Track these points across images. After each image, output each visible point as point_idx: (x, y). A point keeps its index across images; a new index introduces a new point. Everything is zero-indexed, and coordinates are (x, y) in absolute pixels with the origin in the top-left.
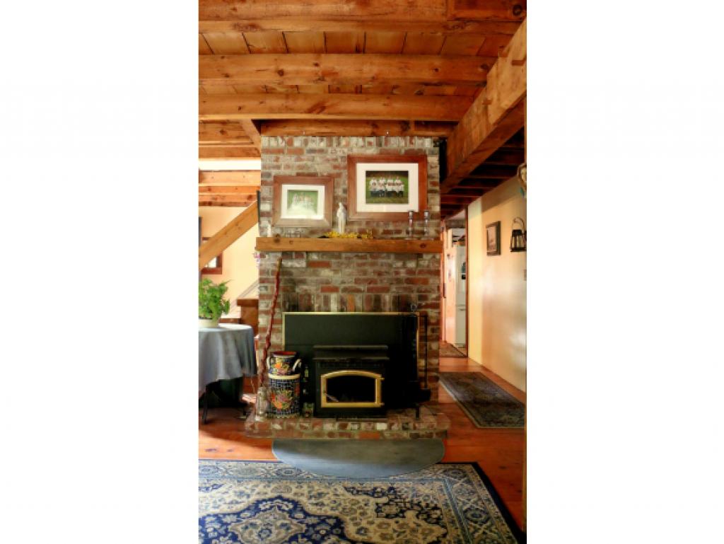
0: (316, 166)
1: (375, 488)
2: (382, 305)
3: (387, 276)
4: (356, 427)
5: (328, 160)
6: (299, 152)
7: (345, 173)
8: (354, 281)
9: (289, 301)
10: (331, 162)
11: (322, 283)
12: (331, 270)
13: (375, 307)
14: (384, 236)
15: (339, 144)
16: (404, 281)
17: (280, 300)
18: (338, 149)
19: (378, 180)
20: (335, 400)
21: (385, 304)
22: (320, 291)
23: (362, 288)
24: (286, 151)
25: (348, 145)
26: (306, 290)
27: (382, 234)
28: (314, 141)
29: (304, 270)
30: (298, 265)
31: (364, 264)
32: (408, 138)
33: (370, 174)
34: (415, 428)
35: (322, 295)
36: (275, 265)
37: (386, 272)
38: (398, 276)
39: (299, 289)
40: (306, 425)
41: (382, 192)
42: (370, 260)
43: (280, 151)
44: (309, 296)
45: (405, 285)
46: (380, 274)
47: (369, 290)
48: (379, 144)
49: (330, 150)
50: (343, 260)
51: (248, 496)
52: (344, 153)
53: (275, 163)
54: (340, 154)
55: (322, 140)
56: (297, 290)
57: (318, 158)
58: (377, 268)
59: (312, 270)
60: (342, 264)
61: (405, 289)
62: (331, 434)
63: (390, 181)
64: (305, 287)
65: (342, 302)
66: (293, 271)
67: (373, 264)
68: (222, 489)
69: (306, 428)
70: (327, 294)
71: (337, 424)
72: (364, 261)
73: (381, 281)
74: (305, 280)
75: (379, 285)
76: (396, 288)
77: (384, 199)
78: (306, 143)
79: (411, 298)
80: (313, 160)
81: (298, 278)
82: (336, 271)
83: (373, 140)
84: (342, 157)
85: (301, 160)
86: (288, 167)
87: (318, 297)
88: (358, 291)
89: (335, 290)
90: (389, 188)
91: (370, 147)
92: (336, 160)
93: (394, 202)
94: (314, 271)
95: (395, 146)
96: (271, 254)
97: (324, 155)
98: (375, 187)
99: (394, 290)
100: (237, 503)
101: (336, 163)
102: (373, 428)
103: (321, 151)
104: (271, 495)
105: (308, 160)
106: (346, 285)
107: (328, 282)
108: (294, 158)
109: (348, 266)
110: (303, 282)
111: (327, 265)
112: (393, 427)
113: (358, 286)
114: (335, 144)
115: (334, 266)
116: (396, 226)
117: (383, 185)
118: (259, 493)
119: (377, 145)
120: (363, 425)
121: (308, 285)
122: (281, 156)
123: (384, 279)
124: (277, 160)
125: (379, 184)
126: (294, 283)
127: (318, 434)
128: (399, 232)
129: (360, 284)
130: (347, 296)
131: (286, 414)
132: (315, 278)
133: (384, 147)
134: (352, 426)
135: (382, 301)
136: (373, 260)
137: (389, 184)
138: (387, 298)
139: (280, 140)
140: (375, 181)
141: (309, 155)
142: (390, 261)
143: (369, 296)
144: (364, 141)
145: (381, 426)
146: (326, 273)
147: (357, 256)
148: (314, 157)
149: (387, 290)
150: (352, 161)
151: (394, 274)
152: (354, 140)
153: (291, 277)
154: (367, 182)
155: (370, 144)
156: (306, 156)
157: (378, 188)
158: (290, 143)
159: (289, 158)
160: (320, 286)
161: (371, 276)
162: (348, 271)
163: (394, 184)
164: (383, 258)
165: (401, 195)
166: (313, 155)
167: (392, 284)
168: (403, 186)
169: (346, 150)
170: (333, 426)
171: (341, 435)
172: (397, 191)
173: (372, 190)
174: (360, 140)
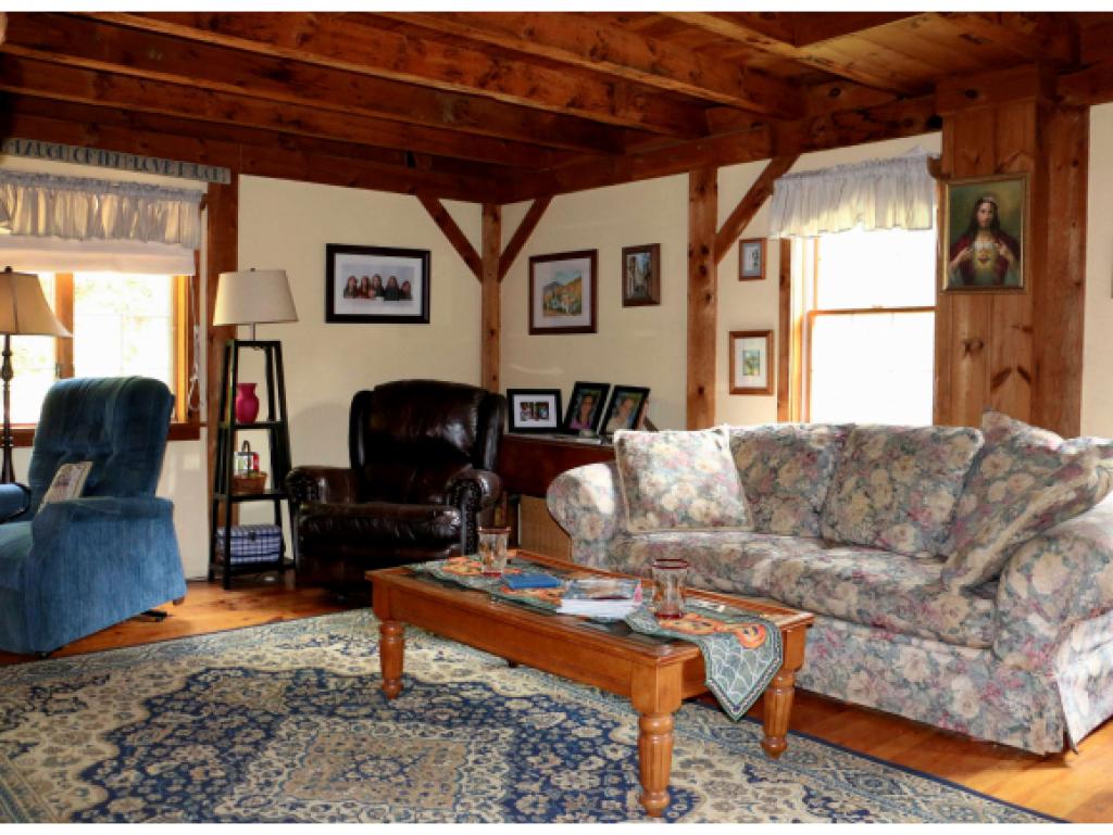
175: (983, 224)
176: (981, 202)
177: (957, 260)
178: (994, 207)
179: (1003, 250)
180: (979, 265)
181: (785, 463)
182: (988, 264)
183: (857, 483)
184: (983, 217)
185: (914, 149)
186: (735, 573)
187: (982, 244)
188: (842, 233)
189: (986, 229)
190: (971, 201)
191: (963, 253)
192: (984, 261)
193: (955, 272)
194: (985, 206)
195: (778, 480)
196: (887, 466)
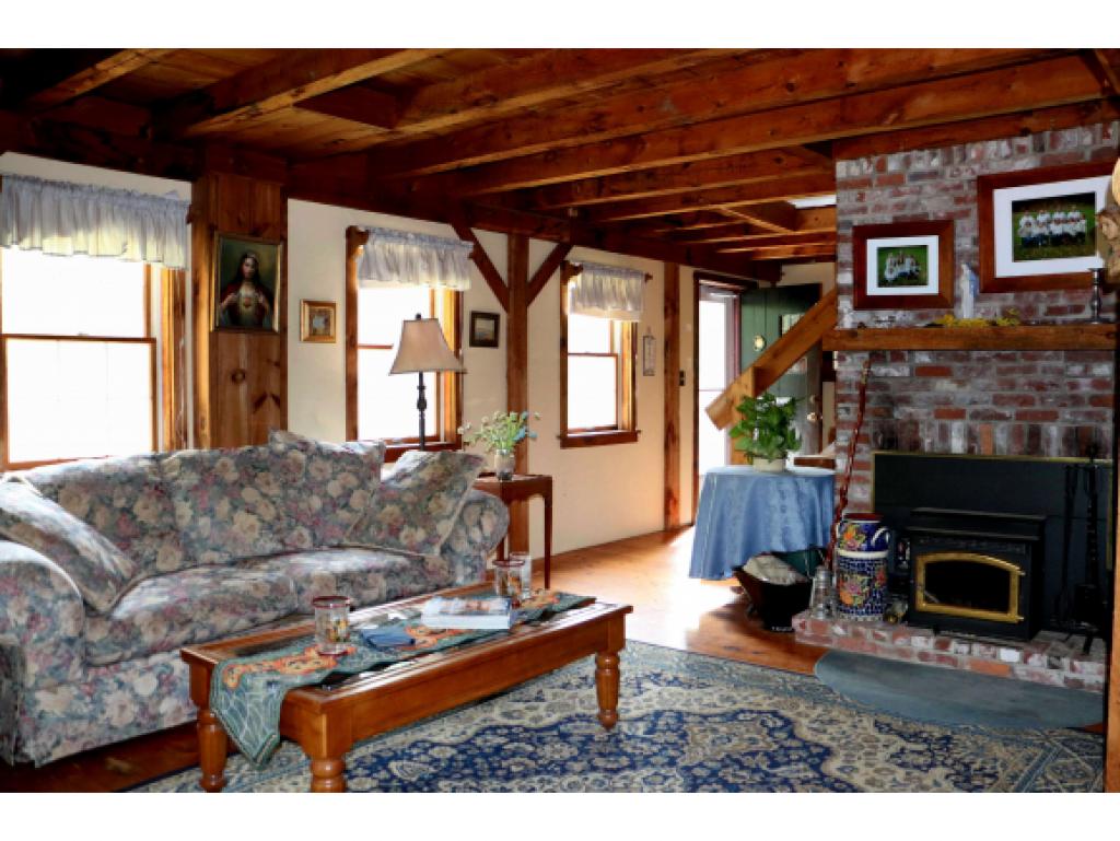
0: (924, 202)
1: (921, 732)
2: (1043, 443)
3: (1055, 392)
4: (964, 648)
5: (946, 190)
6: (895, 181)
7: (974, 208)
8: (991, 398)
9: (883, 432)
10: (952, 192)
11: (938, 403)
12: (953, 381)
13: (1029, 446)
14: (1050, 318)
15: (964, 158)
16: (1086, 400)
17: (868, 430)
18: (962, 168)
19: (1035, 217)
20: (936, 601)
21: (1048, 442)
22: (932, 416)
23: (1008, 411)
24: (875, 182)
25: (980, 157)
26: (911, 414)
27: (1046, 314)
28: (920, 158)
29: (906, 381)
30: (897, 374)
31: (1011, 370)
32: (1099, 126)
33: (1019, 207)
34: (1073, 669)
35: (937, 423)
36: (861, 373)
37: (1053, 385)
38: (1075, 392)
39: (900, 413)
40: (883, 634)
41: (1042, 237)
42: (1023, 363)
43: (864, 183)
44: (916, 424)
45: (1090, 408)
46: (1040, 387)
47: (1020, 416)
48: (1040, 148)
49: (948, 171)
50: (973, 364)
51: (735, 703)
52: (973, 172)
53: (859, 205)
54: (967, 175)
55: (934, 155)
56: (896, 414)
57: (928, 187)
58: (1037, 377)
59: (921, 380)
60: (971, 370)
61: (1089, 415)
62: (924, 655)
63: (1058, 215)
64: (909, 409)
65: (971, 436)
66: (890, 382)
67: (1028, 370)
68: (706, 690)
69: (883, 639)
70: (947, 422)
71: (932, 641)
72: (1010, 364)
73: (1043, 401)
74: (909, 397)
75: (1038, 407)
76: (1071, 414)
77: (1049, 249)
78: (907, 162)
79: (1101, 432)
80: (919, 192)
81: (898, 394)
82: (961, 383)
83: (1027, 141)
84: (969, 181)
85: (899, 194)
86: (878, 208)
87: (930, 426)
88: (1001, 417)
89: (959, 414)
90: (1057, 230)
91: (1022, 156)
92: (959, 187)
93: (1066, 255)
94: (924, 383)
95: (1070, 147)
96: (856, 356)
97: (938, 180)
98: (1028, 229)
99: (1068, 417)
100: (715, 706)
101: (960, 194)
102: (994, 656)
103: (934, 174)
104: (765, 707)
105: (912, 192)
106: (979, 407)
107: (947, 402)
108: (888, 191)
109: (981, 373)
110: (906, 401)
111: (943, 372)
112: (1030, 660)
113: (999, 410)
114: (957, 159)
115: (958, 374)
116: (1072, 299)
117: (1044, 224)
118: (751, 703)
119: (1035, 149)
120: (977, 648)
121: (913, 407)
122: (867, 192)
123: (1050, 397)
124: (861, 197)
125: (1038, 223)
126: (891, 402)
127: (902, 652)
128: (1078, 309)
129: (1003, 404)
130: (978, 426)
131: (858, 613)
132: (924, 394)
133: (1048, 151)
134: (957, 648)
135: (1043, 435)
136: (1028, 363)
137: (1058, 222)
138: (1054, 431)
139: (865, 164)
140: (1031, 219)
141: (912, 184)
142: (1060, 364)
143: (1020, 426)
144: (1010, 145)
145: (1009, 655)
146: (944, 386)
147: (998, 356)
148: (921, 187)
149: (1052, 416)
150: (987, 186)
151: (1067, 388)
152: (992, 146)
153: (887, 393)
154: (1015, 222)
155: (1022, 149)
156: (908, 186)
157: (1036, 231)
158: (881, 167)
159: (879, 193)
160: (936, 407)
161: (1023, 390)
162: (981, 382)
163: (1066, 221)
164: (1047, 359)
165: (1079, 240)
166: (919, 183)
167: (1064, 405)
168: (1084, 222)
169: (976, 167)
170: (926, 642)
171: (941, 659)
172: (1073, 233)
173: (1024, 235)
174: (1004, 144)
175: (247, 275)
176: (245, 256)
177: (225, 303)
178: (256, 264)
179: (261, 299)
180: (243, 308)
181: (135, 501)
182: (250, 309)
183: (231, 503)
184: (247, 269)
185: (173, 192)
186: (280, 601)
187: (246, 291)
188: (100, 259)
189: (248, 280)
190: (238, 255)
191: (230, 297)
192: (247, 306)
193: (224, 312)
194: (249, 261)
195: (139, 519)
196: (251, 483)
